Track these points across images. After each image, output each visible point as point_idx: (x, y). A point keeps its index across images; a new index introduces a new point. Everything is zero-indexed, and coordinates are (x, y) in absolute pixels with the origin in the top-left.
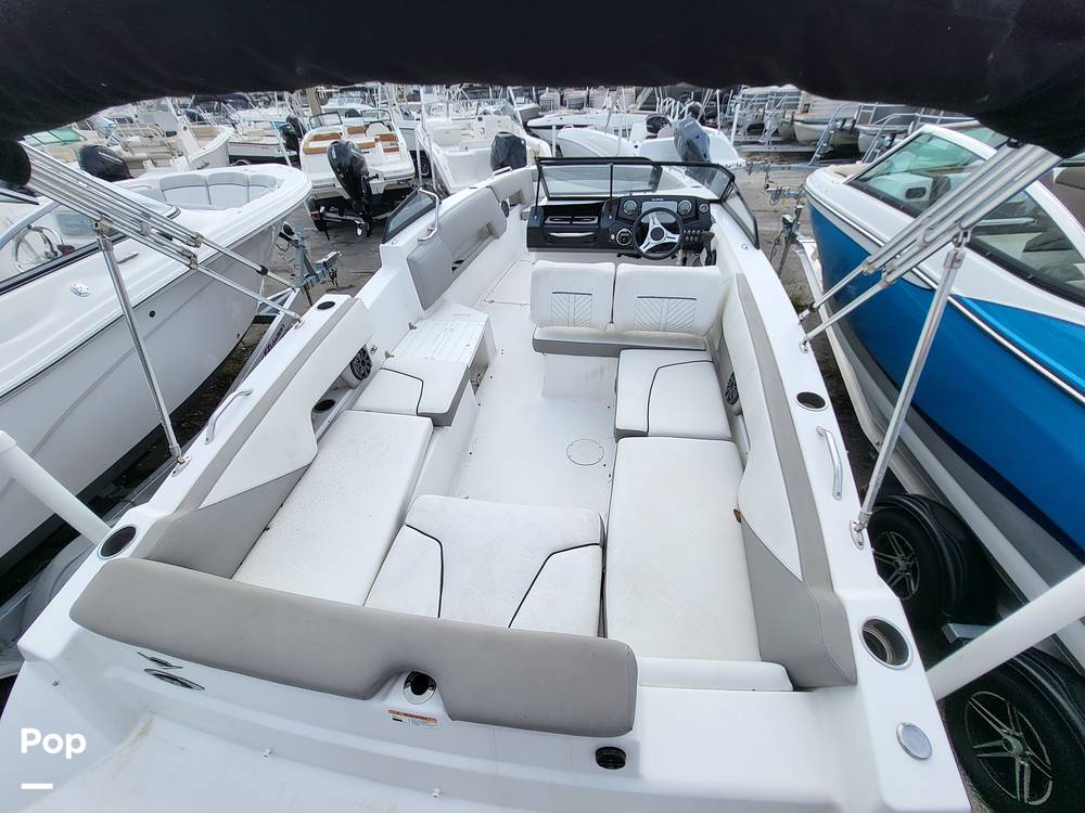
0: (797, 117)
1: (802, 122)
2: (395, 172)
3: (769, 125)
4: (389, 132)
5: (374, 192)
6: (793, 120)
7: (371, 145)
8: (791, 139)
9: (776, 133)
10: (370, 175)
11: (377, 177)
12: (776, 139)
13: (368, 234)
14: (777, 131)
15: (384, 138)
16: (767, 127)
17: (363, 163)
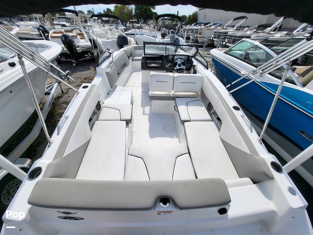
0: (198, 35)
1: (199, 37)
2: (85, 45)
3: (191, 37)
4: (80, 33)
5: (78, 52)
6: (197, 37)
7: (76, 37)
8: (197, 41)
9: (193, 40)
10: (76, 46)
11: (79, 47)
12: (193, 41)
13: (77, 65)
14: (193, 39)
15: (79, 34)
16: (191, 38)
17: (73, 42)
